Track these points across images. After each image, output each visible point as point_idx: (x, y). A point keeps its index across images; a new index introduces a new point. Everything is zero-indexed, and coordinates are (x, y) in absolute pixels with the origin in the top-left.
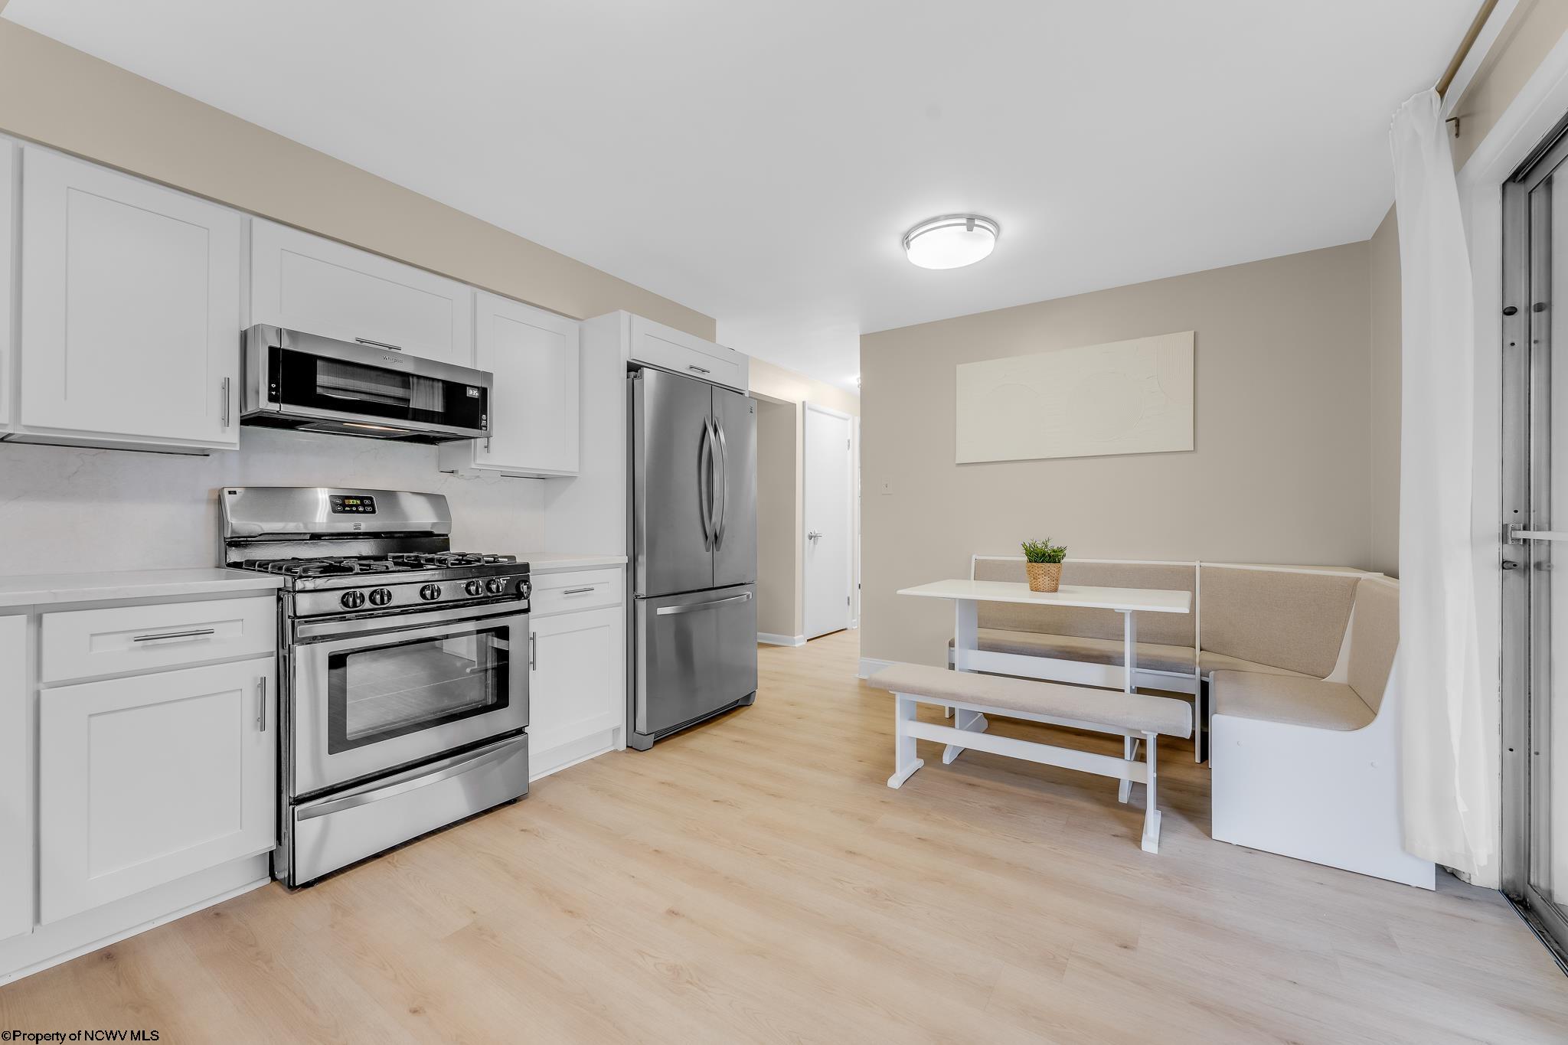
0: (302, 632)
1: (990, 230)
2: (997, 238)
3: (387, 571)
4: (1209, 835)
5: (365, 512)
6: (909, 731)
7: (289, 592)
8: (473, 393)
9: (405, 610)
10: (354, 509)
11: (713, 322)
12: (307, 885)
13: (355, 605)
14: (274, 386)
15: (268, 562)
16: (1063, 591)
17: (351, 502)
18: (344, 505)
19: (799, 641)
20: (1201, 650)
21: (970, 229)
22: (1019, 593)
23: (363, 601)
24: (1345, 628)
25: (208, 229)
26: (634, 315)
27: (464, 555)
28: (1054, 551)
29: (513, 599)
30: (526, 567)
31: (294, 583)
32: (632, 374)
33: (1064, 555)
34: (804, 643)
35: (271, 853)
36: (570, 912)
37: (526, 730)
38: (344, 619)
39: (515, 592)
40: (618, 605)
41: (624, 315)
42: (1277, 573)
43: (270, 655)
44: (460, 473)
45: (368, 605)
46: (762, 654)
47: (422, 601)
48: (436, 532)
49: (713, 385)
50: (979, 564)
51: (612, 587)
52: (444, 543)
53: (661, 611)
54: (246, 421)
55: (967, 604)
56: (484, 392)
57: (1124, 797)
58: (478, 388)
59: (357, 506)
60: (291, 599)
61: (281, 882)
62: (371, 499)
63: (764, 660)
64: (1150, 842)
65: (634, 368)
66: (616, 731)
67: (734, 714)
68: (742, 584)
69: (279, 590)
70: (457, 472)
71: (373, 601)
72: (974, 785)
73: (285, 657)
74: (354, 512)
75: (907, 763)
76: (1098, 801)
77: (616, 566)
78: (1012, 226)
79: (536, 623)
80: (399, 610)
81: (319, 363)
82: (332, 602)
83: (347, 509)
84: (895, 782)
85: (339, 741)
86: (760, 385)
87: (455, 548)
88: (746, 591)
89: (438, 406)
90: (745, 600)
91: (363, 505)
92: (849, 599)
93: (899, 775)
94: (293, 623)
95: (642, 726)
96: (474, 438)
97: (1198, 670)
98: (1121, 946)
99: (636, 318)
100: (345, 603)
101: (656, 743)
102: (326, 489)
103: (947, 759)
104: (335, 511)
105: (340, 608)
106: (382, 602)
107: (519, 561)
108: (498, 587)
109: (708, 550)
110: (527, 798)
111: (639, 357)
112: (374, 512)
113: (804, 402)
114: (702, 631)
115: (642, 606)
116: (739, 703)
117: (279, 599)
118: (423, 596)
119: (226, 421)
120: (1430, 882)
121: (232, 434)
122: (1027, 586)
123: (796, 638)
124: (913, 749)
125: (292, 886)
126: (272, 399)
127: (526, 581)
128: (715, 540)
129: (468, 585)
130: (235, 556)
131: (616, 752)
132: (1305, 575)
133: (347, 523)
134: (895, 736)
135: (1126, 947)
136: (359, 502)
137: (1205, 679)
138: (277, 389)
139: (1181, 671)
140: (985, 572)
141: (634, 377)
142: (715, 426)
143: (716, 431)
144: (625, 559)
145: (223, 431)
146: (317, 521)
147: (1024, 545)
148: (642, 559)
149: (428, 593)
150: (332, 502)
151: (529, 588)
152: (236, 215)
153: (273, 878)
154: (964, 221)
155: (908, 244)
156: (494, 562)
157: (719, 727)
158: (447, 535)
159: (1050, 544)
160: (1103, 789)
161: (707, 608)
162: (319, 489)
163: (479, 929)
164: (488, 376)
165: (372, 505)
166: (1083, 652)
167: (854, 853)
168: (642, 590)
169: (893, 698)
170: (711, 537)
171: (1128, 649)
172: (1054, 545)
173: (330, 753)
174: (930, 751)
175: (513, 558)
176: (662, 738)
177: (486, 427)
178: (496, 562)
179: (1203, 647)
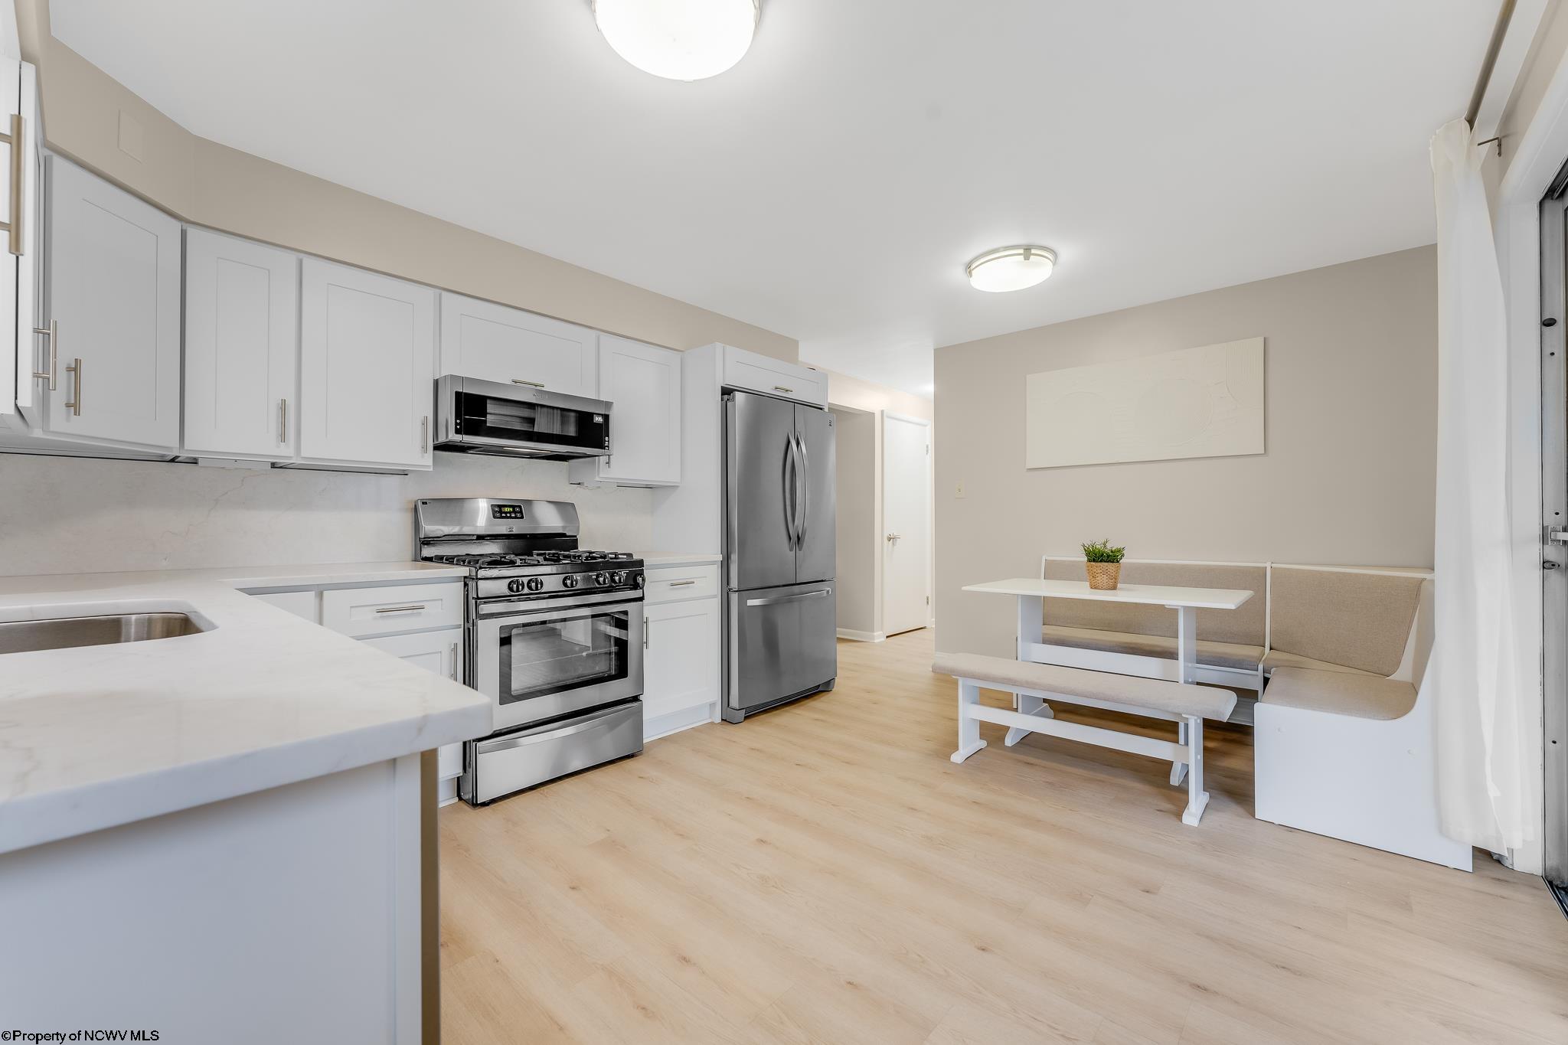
0: (482, 609)
1: (1049, 259)
2: (1054, 265)
3: (538, 564)
4: (1253, 815)
5: (516, 517)
6: (971, 714)
7: (473, 579)
8: (598, 419)
9: (554, 595)
10: (508, 515)
11: (796, 343)
12: (484, 804)
13: (518, 590)
14: (458, 421)
15: (453, 557)
16: (1121, 589)
17: (506, 509)
18: (501, 512)
19: (879, 637)
20: (1271, 649)
21: (1027, 258)
22: (1080, 591)
23: (523, 588)
24: (1410, 627)
25: (413, 304)
26: (727, 346)
27: (591, 553)
28: (1112, 552)
29: (631, 589)
30: (641, 563)
31: (477, 573)
32: (726, 397)
33: (1123, 555)
34: (883, 639)
35: (458, 778)
36: (681, 835)
37: (641, 698)
38: (510, 601)
39: (632, 583)
40: (714, 596)
41: (719, 346)
42: (1344, 574)
43: (458, 627)
44: (586, 485)
45: (526, 590)
46: (841, 648)
47: (564, 589)
48: (568, 534)
49: (795, 402)
50: (1050, 564)
51: (709, 581)
52: (573, 543)
53: (751, 603)
54: (437, 448)
55: (1031, 600)
56: (606, 417)
57: (1175, 780)
58: (602, 415)
59: (510, 513)
60: (474, 584)
61: (466, 801)
62: (520, 507)
63: (844, 654)
64: (1192, 815)
65: (727, 392)
66: (712, 705)
67: (815, 697)
68: (822, 581)
69: (465, 577)
70: (583, 483)
71: (530, 588)
72: (1032, 764)
73: (469, 629)
74: (508, 518)
75: (969, 743)
76: (1151, 783)
77: (713, 563)
78: (1068, 253)
79: (649, 610)
80: (547, 595)
81: (488, 401)
82: (501, 587)
83: (504, 515)
84: (957, 758)
85: (507, 695)
86: (838, 397)
87: (583, 547)
88: (826, 587)
89: (571, 431)
90: (825, 594)
91: (514, 512)
92: (928, 599)
93: (961, 752)
94: (476, 602)
95: (735, 702)
96: (596, 456)
97: (1261, 667)
98: (1143, 891)
99: (729, 348)
100: (510, 589)
101: (746, 718)
102: (485, 500)
103: (1009, 741)
104: (494, 517)
105: (507, 592)
106: (537, 589)
107: (636, 557)
108: (620, 579)
109: (791, 550)
110: (641, 754)
111: (731, 382)
112: (522, 517)
113: (882, 412)
114: (786, 622)
115: (734, 597)
116: (820, 689)
117: (466, 585)
118: (565, 585)
119: (425, 449)
120: (1467, 864)
121: (426, 460)
122: (1088, 584)
123: (875, 634)
124: (976, 731)
125: (475, 804)
126: (458, 432)
127: (641, 573)
128: (797, 541)
129: (598, 576)
130: (428, 552)
131: (712, 723)
132: (1373, 576)
133: (503, 527)
134: (957, 720)
135: (1148, 892)
136: (511, 510)
137: (1267, 675)
138: (460, 424)
139: (1244, 667)
140: (1054, 572)
141: (728, 400)
142: (798, 439)
143: (798, 444)
144: (720, 558)
145: (423, 457)
146: (478, 524)
147: (1084, 546)
148: (734, 557)
149: (569, 582)
150: (492, 510)
151: (643, 580)
152: (431, 292)
153: (460, 799)
154: (1022, 251)
155: (970, 272)
156: (615, 558)
157: (802, 708)
158: (576, 536)
159: (1109, 546)
160: (1156, 773)
161: (790, 601)
162: (480, 500)
163: (613, 842)
164: (609, 405)
165: (521, 512)
166: (1148, 648)
167: (916, 810)
168: (734, 584)
169: (956, 683)
170: (794, 538)
171: (1182, 644)
172: (1112, 545)
173: (501, 704)
174: (993, 733)
175: (630, 555)
176: (752, 713)
177: (608, 447)
178: (617, 558)
179: (1273, 646)
